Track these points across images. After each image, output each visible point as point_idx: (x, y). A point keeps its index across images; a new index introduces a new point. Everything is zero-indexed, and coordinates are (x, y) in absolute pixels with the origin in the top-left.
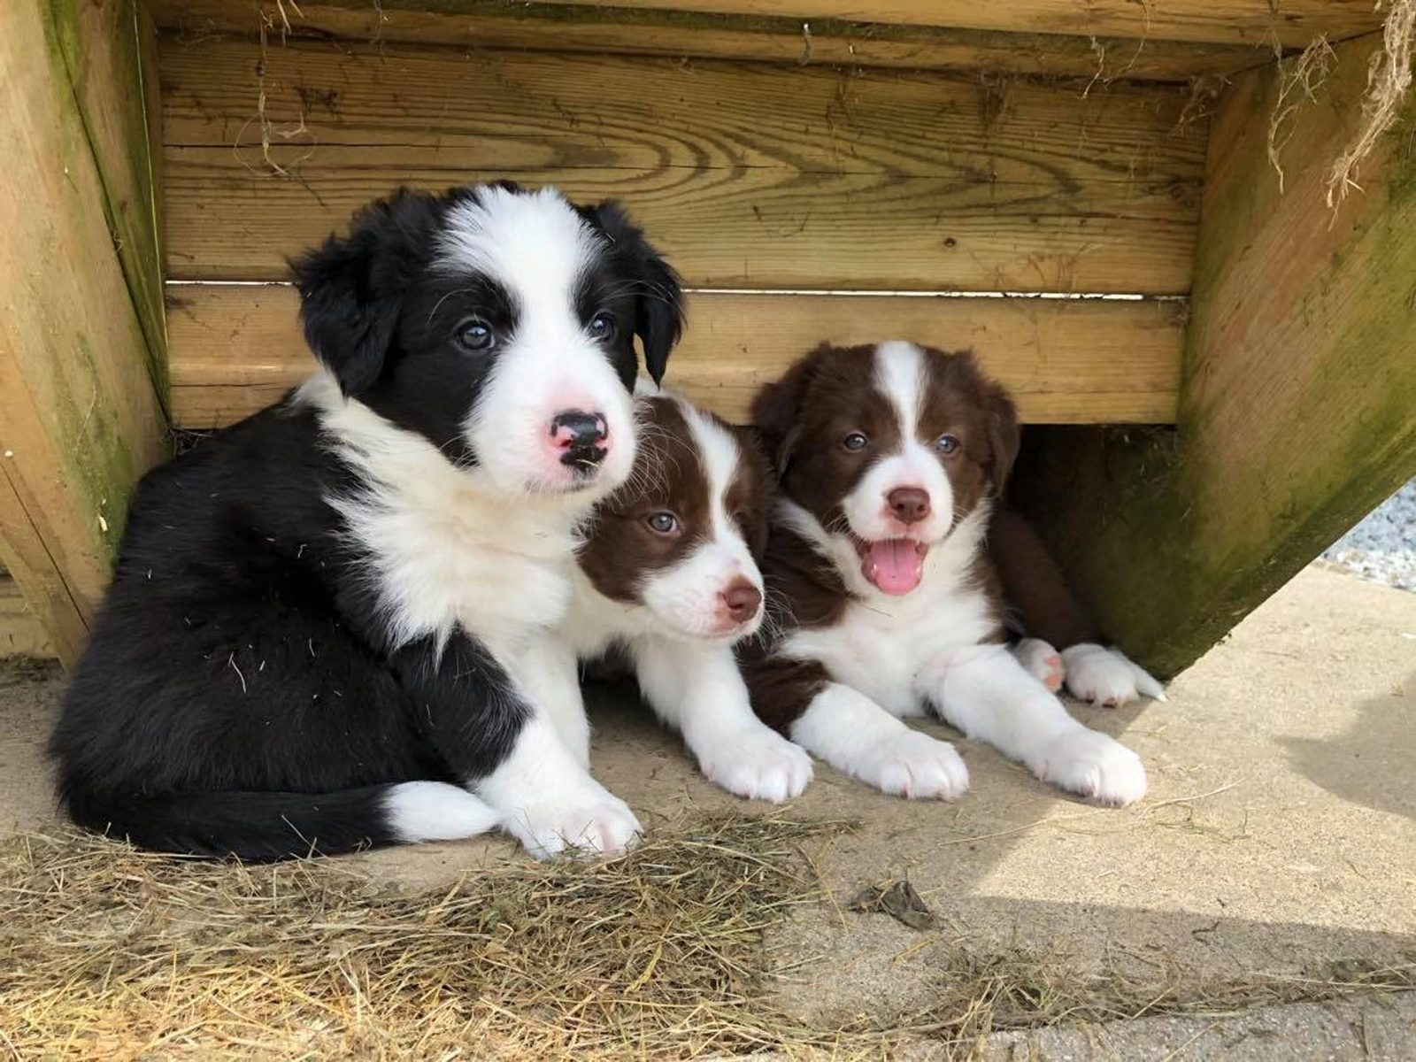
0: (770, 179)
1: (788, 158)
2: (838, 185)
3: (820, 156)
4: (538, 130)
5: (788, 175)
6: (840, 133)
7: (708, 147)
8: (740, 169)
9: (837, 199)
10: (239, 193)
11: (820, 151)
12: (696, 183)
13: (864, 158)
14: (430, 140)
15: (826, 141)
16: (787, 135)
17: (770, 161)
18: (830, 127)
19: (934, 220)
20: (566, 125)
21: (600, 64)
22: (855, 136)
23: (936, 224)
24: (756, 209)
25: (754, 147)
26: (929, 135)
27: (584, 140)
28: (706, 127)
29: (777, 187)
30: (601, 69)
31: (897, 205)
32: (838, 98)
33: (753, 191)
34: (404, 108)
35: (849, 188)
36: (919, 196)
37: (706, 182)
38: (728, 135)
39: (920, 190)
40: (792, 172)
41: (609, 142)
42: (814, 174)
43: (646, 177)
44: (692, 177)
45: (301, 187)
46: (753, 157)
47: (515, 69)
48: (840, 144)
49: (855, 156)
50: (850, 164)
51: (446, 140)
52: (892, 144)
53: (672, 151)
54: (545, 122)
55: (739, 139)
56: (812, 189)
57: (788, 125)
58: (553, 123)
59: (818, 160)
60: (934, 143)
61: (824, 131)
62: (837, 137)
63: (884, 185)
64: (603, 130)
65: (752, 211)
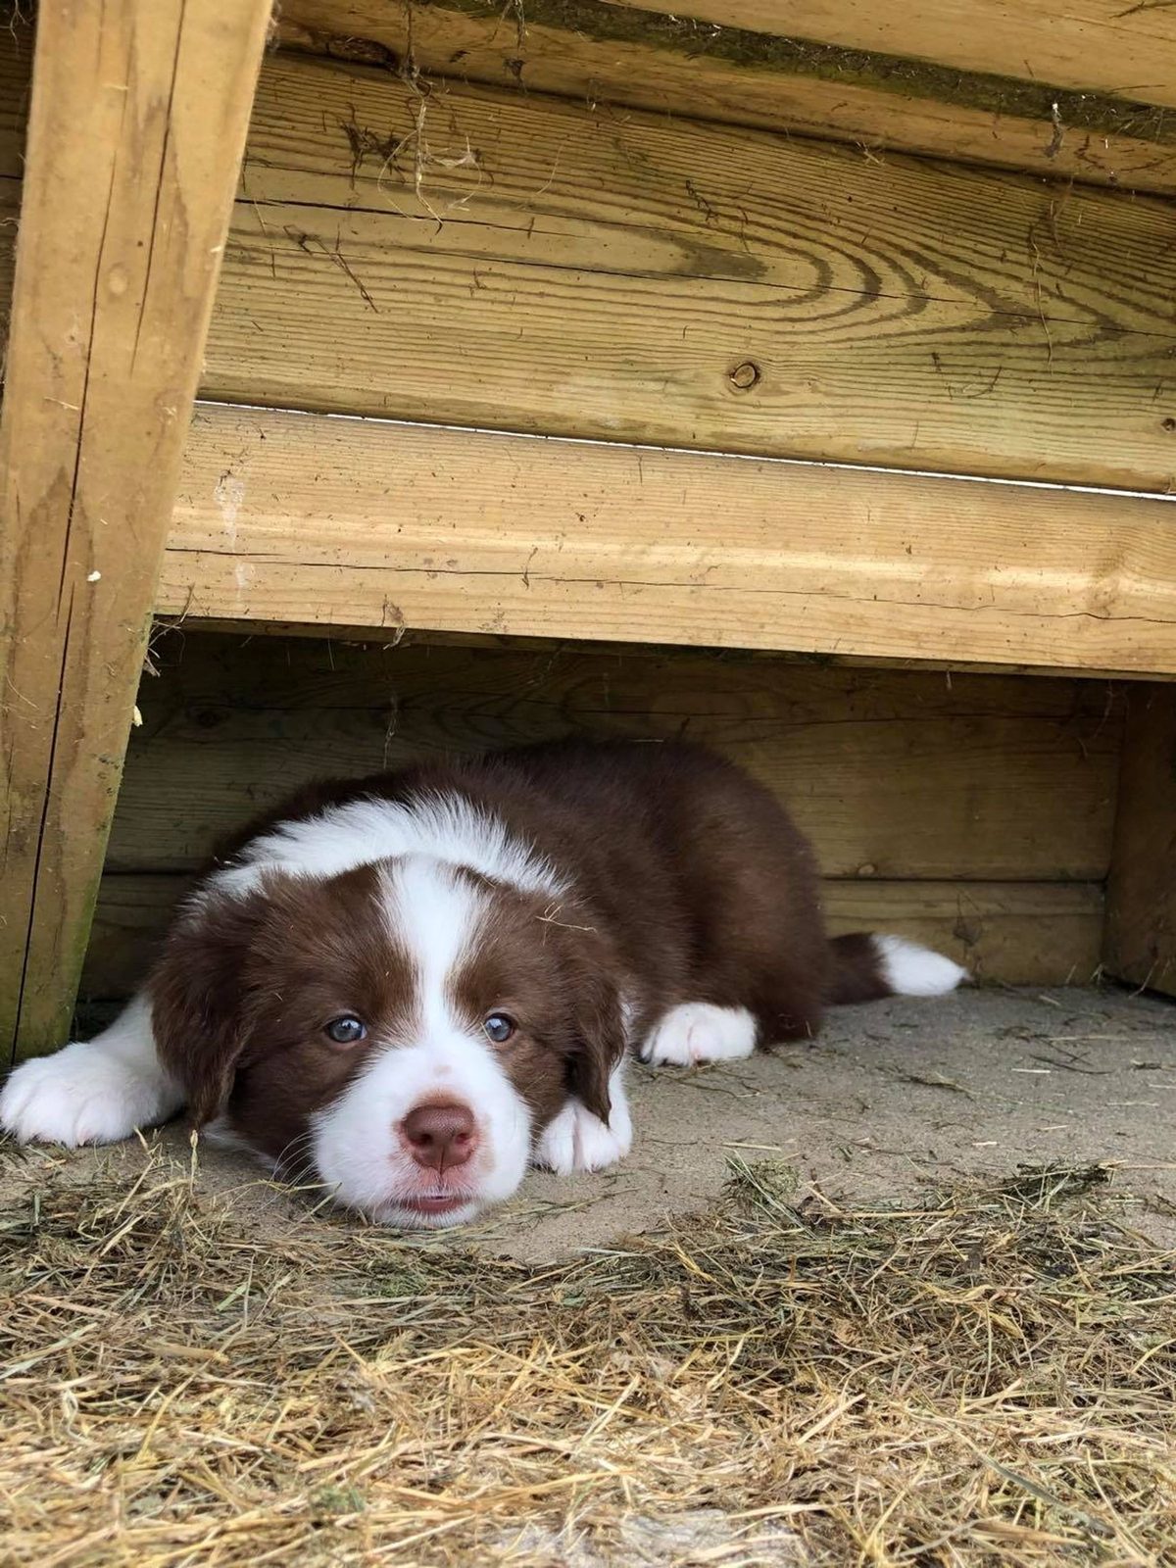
0: (957, 317)
1: (980, 290)
2: (1036, 333)
3: (1018, 293)
4: (663, 221)
5: (977, 315)
6: (1045, 265)
7: (880, 267)
8: (919, 301)
9: (1036, 353)
10: (251, 270)
11: (1019, 287)
12: (864, 314)
13: (1071, 301)
14: (520, 220)
15: (1026, 273)
16: (977, 259)
17: (956, 292)
18: (1032, 256)
19: (1152, 392)
20: (700, 217)
21: (748, 139)
22: (1062, 271)
23: (1154, 398)
24: (935, 356)
25: (937, 273)
26: (1151, 278)
27: (722, 241)
28: (881, 240)
29: (963, 329)
30: (750, 147)
31: (1109, 368)
32: (1045, 217)
33: (933, 332)
34: (490, 172)
35: (1051, 339)
36: (1137, 358)
37: (875, 315)
38: (907, 253)
39: (1138, 350)
40: (983, 311)
41: (755, 248)
42: (1007, 316)
43: (799, 300)
44: (857, 306)
45: (336, 269)
46: (936, 285)
47: (640, 134)
48: (1044, 280)
49: (1061, 298)
50: (1056, 308)
51: (542, 223)
52: (1106, 287)
53: (832, 266)
54: (674, 210)
55: (919, 260)
56: (1006, 336)
57: (981, 247)
58: (685, 214)
59: (1016, 297)
60: (1156, 289)
61: (1024, 259)
62: (1040, 270)
63: (1097, 338)
64: (749, 230)
65: (930, 360)
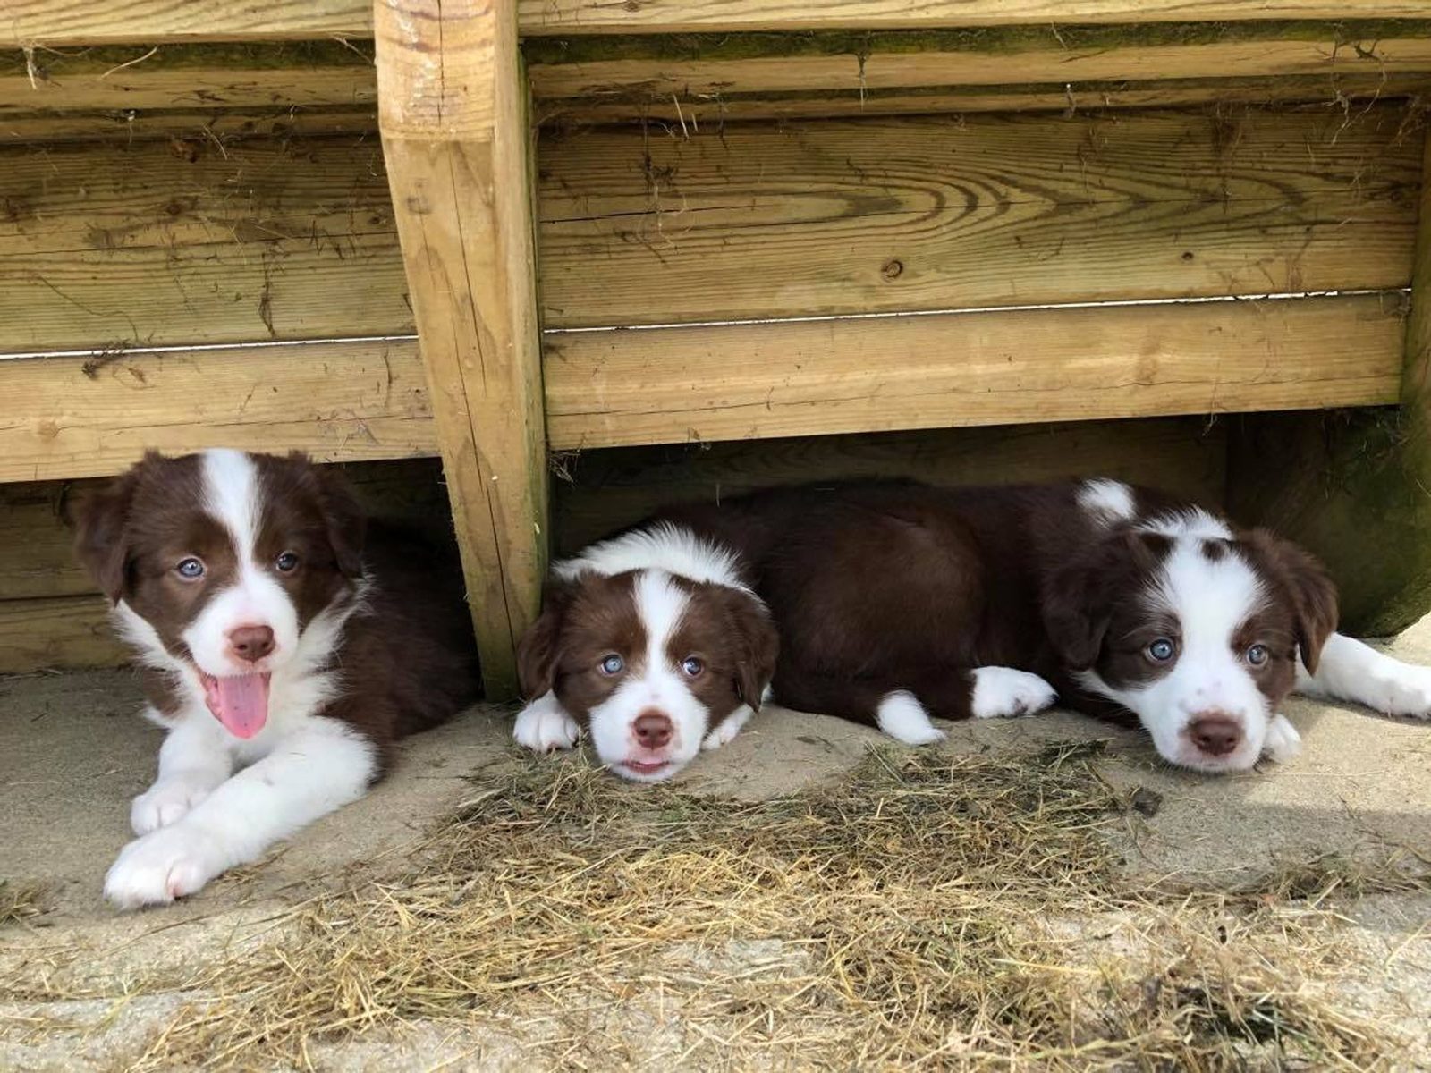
0: (1029, 212)
1: (1045, 192)
2: (1089, 213)
3: (1072, 190)
4: (833, 186)
5: (1045, 208)
6: (1090, 169)
7: (977, 189)
8: (1005, 205)
9: (1088, 226)
10: (597, 256)
11: (1072, 186)
12: (965, 221)
13: (1111, 189)
14: (746, 201)
15: (1077, 176)
16: (1043, 173)
17: (1030, 197)
18: (1081, 164)
19: (1172, 238)
20: (857, 180)
21: (884, 126)
22: (1103, 170)
23: (1175, 241)
24: (1018, 238)
25: (1016, 187)
26: (1168, 164)
27: (872, 192)
28: (976, 172)
29: (1036, 218)
30: (886, 131)
31: (1140, 227)
32: (1088, 139)
33: (1014, 224)
34: (726, 177)
35: (1097, 215)
36: (1159, 218)
37: (975, 220)
38: (993, 178)
39: (1161, 212)
40: (1049, 205)
41: (893, 192)
42: (1066, 205)
43: (924, 219)
44: (963, 216)
45: (644, 248)
46: (1016, 194)
47: (815, 137)
48: (1089, 178)
49: (1103, 188)
50: (1098, 194)
51: (761, 201)
52: (1137, 175)
53: (946, 195)
54: (840, 179)
55: (1003, 181)
56: (1067, 218)
57: (1045, 166)
58: (848, 179)
59: (1071, 192)
60: (1171, 171)
61: (1075, 167)
62: (1087, 172)
63: (1130, 210)
64: (888, 182)
65: (1014, 241)
